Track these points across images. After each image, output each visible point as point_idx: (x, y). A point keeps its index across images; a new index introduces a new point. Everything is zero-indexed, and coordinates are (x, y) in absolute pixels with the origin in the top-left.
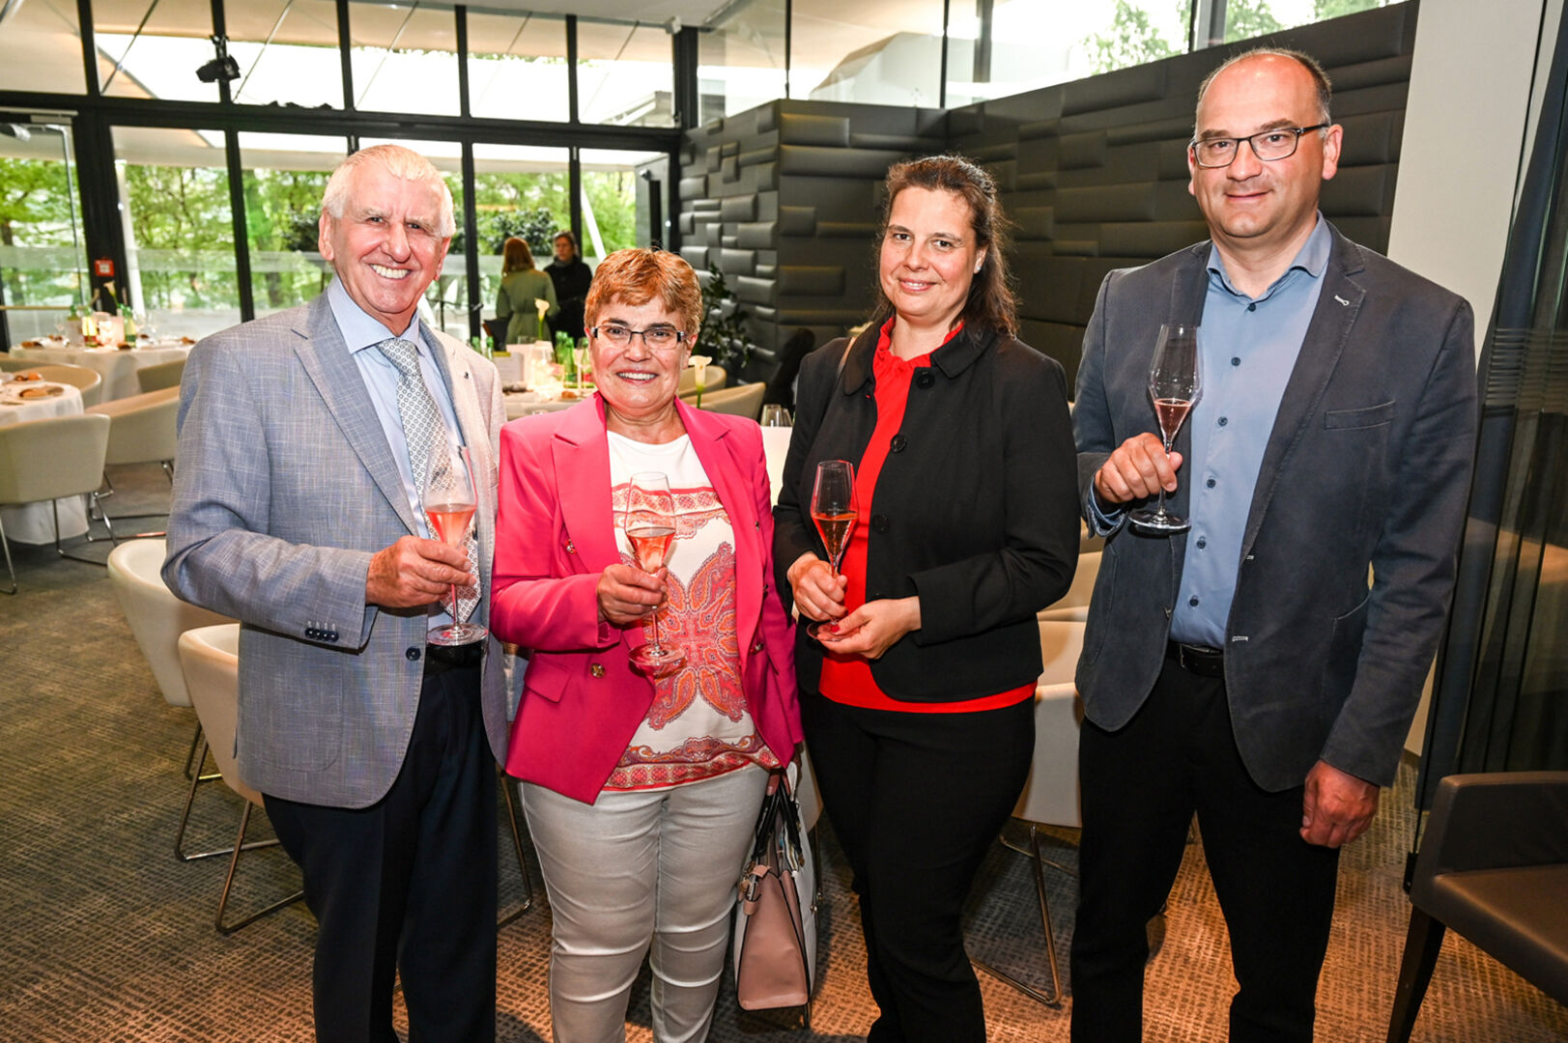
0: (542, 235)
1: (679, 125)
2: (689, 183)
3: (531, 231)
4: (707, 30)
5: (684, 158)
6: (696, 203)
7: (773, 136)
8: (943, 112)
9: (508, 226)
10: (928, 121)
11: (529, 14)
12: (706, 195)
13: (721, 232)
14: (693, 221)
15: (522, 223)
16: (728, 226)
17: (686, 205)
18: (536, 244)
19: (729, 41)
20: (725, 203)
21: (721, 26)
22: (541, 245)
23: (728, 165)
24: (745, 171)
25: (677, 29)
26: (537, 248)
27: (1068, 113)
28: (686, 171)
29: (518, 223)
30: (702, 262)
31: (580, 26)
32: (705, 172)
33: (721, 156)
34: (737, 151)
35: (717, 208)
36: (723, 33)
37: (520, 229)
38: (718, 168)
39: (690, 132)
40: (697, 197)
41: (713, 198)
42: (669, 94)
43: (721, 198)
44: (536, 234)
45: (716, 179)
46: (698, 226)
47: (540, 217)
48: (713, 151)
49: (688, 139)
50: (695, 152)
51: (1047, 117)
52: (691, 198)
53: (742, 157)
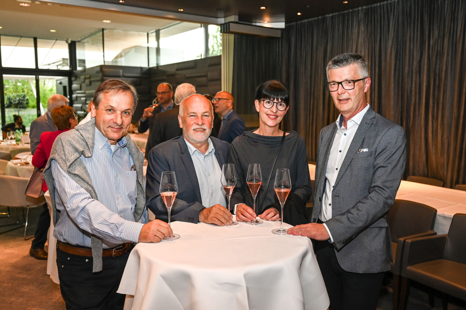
0: (23, 102)
1: (71, 69)
2: (75, 86)
3: (19, 100)
4: (79, 42)
5: (73, 79)
6: (78, 92)
7: (101, 74)
8: (149, 68)
9: (11, 99)
10: (144, 70)
11: (21, 37)
12: (81, 89)
13: (86, 100)
14: (77, 97)
15: (15, 98)
16: (88, 99)
17: (74, 92)
18: (21, 104)
19: (86, 44)
20: (87, 92)
21: (83, 41)
22: (23, 105)
23: (87, 81)
24: (93, 83)
25: (70, 42)
26: (21, 106)
27: (177, 70)
28: (74, 82)
29: (14, 98)
30: (80, 109)
31: (38, 40)
32: (80, 83)
33: (85, 79)
34: (90, 78)
35: (85, 93)
36: (84, 43)
37: (15, 100)
38: (84, 82)
39: (75, 71)
40: (78, 90)
41: (83, 90)
42: (67, 59)
43: (86, 90)
44: (21, 101)
45: (83, 85)
46: (78, 99)
47: (22, 96)
48: (82, 77)
49: (74, 73)
50: (77, 77)
51: (173, 70)
52: (76, 90)
53: (92, 79)
